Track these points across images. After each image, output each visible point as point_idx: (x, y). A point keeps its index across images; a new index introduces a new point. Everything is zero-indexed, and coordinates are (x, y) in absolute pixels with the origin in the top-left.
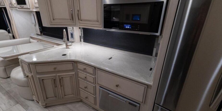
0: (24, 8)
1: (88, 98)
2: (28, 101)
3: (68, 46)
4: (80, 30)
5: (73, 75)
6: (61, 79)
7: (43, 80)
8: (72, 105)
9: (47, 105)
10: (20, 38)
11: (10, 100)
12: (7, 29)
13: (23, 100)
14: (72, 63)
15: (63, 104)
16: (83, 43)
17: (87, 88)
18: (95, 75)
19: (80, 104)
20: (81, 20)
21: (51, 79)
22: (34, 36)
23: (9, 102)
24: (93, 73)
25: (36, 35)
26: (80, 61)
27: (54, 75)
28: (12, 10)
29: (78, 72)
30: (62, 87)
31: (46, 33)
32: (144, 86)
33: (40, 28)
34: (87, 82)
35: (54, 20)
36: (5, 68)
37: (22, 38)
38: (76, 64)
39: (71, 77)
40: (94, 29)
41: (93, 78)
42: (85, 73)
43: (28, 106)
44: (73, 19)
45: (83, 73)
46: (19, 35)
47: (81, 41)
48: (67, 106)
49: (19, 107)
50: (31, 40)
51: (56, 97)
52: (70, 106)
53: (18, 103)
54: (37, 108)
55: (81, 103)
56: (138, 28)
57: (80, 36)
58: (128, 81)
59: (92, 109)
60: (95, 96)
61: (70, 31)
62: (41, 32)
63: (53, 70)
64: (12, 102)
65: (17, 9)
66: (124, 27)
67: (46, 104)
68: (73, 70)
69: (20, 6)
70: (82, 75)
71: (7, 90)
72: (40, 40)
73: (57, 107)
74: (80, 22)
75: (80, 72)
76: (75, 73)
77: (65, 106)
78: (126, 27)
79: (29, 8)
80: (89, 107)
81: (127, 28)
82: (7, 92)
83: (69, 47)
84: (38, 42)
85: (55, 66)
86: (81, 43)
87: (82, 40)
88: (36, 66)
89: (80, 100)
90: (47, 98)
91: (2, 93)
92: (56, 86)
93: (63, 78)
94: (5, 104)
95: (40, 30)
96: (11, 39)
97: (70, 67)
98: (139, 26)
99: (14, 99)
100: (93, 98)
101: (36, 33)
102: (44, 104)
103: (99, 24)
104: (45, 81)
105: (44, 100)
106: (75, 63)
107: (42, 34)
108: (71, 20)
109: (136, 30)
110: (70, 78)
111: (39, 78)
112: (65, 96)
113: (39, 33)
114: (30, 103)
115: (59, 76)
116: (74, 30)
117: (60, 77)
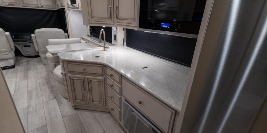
0: (75, 7)
1: (114, 111)
2: (64, 98)
3: (106, 48)
4: (124, 31)
5: (102, 80)
6: (90, 82)
7: (73, 79)
8: (99, 114)
9: (77, 107)
10: (72, 38)
11: (51, 94)
12: (65, 29)
13: (60, 96)
14: (101, 66)
15: (91, 110)
16: (125, 47)
17: (114, 99)
18: (121, 84)
19: (107, 115)
20: (119, 19)
21: (81, 80)
22: (84, 37)
23: (49, 96)
24: (119, 82)
25: (87, 36)
26: (109, 66)
27: (84, 76)
28: (69, 10)
29: (107, 77)
30: (90, 91)
31: (95, 34)
32: (171, 111)
33: (90, 29)
34: (114, 92)
35: (92, 18)
36: (55, 64)
37: (75, 38)
38: (106, 68)
39: (100, 82)
40: (133, 30)
41: (119, 88)
42: (112, 80)
43: (62, 104)
44: (111, 17)
45: (111, 79)
46: (72, 35)
47: (124, 45)
48: (94, 113)
49: (55, 101)
50: (82, 41)
51: (84, 101)
52: (97, 114)
53: (56, 98)
54: (68, 107)
55: (109, 115)
56: (179, 27)
57: (124, 39)
58: (152, 99)
59: (118, 124)
60: (120, 110)
61: (114, 33)
62: (91, 34)
63: (82, 71)
64: (52, 96)
65: (71, 8)
66: (162, 27)
67: (75, 106)
68: (102, 74)
69: (72, 6)
70: (110, 81)
71: (52, 85)
72: (88, 41)
73: (85, 112)
74: (119, 21)
75: (108, 78)
76: (104, 78)
77: (92, 113)
78: (164, 26)
79: (78, 7)
80: (116, 121)
81: (165, 28)
82: (52, 86)
83: (107, 50)
84: (86, 42)
85: (84, 67)
86: (124, 47)
87: (125, 43)
88: (68, 64)
89: (108, 111)
90: (76, 100)
91: (48, 87)
92: (85, 89)
93: (92, 81)
94: (46, 97)
95: (91, 31)
96: (66, 38)
97: (99, 70)
98: (179, 24)
99: (54, 93)
100: (118, 112)
101: (87, 34)
102: (74, 105)
103: (135, 22)
104: (75, 81)
105: (74, 101)
106: (104, 67)
107: (92, 35)
108: (109, 18)
109: (176, 30)
110: (98, 83)
111: (70, 77)
112: (93, 101)
113: (89, 35)
114: (64, 101)
115: (88, 79)
116: (117, 32)
117: (89, 81)
